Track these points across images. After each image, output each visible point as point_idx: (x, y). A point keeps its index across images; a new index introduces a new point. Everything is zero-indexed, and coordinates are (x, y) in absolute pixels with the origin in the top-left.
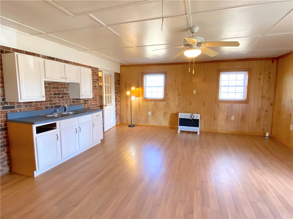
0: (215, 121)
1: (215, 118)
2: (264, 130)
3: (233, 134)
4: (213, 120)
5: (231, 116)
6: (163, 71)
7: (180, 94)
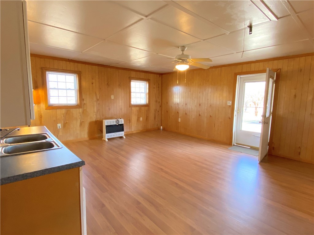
0: (130, 123)
1: (130, 120)
2: (158, 125)
3: (137, 133)
4: (128, 123)
5: (140, 117)
6: (76, 69)
7: (98, 100)
